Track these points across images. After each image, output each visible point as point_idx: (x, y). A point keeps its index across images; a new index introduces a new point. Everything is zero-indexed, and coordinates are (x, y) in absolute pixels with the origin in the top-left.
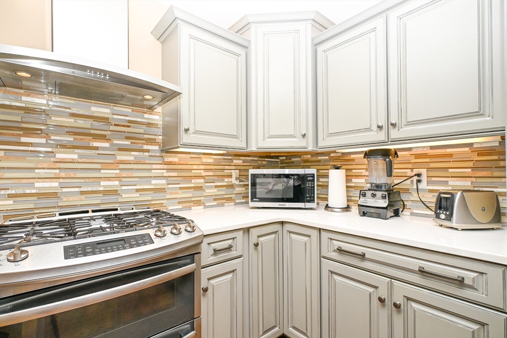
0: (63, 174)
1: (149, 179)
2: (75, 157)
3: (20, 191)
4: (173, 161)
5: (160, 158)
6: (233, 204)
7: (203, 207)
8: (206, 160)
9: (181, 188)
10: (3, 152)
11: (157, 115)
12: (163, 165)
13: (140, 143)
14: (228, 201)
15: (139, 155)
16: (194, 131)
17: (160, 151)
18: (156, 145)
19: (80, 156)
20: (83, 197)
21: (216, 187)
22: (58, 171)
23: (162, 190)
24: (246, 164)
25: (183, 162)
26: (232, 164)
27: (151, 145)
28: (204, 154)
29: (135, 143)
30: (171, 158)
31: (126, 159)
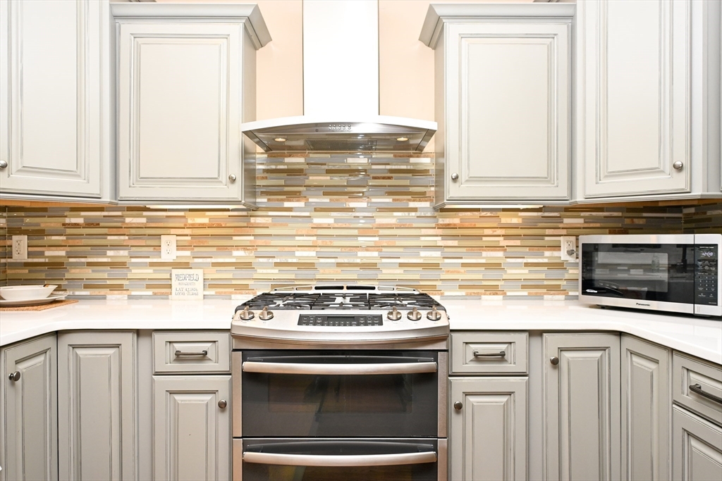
0: (320, 242)
1: (416, 250)
2: (331, 221)
3: (283, 260)
4: (451, 222)
5: (432, 220)
6: (563, 297)
7: (501, 297)
8: (507, 219)
9: (464, 265)
10: (271, 218)
11: (427, 157)
12: (436, 230)
13: (404, 200)
14: (552, 292)
15: (402, 216)
16: (467, 178)
17: (432, 210)
18: (426, 201)
19: (336, 220)
20: (339, 269)
21: (527, 265)
22: (315, 238)
23: (435, 266)
24: (592, 225)
25: (467, 225)
26: (561, 225)
27: (420, 201)
28: (504, 210)
29: (398, 200)
30: (448, 219)
31: (387, 222)
